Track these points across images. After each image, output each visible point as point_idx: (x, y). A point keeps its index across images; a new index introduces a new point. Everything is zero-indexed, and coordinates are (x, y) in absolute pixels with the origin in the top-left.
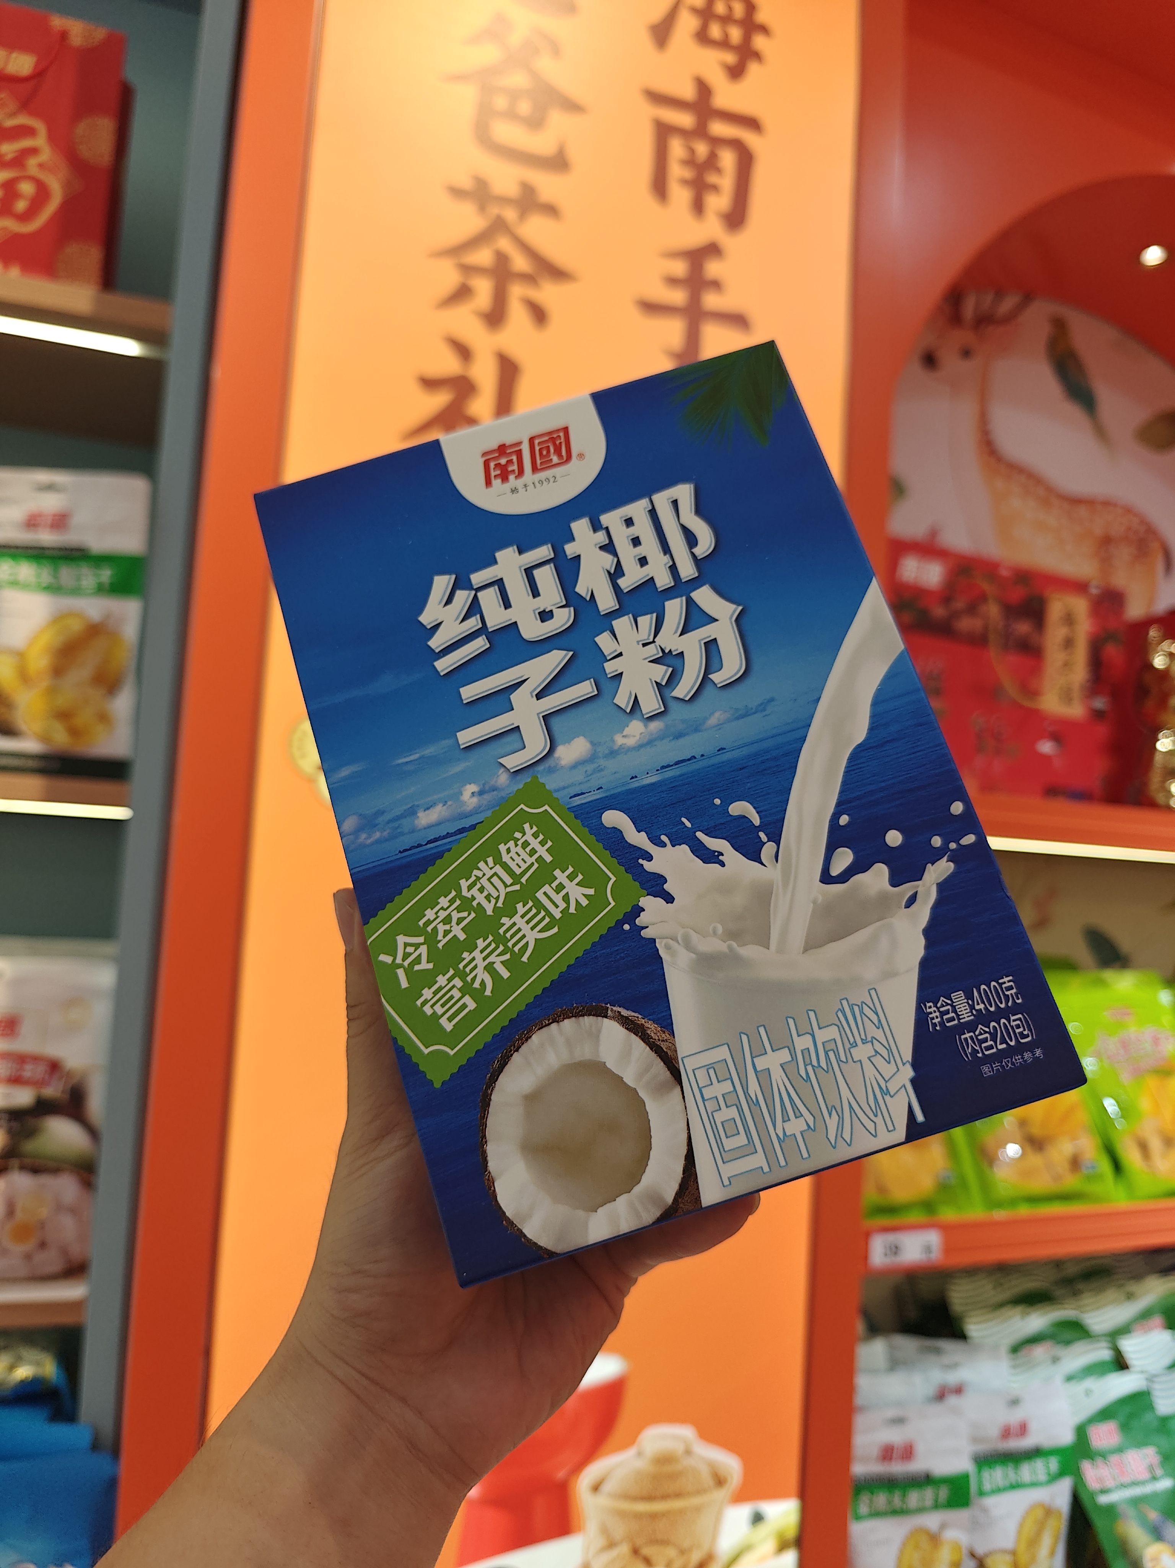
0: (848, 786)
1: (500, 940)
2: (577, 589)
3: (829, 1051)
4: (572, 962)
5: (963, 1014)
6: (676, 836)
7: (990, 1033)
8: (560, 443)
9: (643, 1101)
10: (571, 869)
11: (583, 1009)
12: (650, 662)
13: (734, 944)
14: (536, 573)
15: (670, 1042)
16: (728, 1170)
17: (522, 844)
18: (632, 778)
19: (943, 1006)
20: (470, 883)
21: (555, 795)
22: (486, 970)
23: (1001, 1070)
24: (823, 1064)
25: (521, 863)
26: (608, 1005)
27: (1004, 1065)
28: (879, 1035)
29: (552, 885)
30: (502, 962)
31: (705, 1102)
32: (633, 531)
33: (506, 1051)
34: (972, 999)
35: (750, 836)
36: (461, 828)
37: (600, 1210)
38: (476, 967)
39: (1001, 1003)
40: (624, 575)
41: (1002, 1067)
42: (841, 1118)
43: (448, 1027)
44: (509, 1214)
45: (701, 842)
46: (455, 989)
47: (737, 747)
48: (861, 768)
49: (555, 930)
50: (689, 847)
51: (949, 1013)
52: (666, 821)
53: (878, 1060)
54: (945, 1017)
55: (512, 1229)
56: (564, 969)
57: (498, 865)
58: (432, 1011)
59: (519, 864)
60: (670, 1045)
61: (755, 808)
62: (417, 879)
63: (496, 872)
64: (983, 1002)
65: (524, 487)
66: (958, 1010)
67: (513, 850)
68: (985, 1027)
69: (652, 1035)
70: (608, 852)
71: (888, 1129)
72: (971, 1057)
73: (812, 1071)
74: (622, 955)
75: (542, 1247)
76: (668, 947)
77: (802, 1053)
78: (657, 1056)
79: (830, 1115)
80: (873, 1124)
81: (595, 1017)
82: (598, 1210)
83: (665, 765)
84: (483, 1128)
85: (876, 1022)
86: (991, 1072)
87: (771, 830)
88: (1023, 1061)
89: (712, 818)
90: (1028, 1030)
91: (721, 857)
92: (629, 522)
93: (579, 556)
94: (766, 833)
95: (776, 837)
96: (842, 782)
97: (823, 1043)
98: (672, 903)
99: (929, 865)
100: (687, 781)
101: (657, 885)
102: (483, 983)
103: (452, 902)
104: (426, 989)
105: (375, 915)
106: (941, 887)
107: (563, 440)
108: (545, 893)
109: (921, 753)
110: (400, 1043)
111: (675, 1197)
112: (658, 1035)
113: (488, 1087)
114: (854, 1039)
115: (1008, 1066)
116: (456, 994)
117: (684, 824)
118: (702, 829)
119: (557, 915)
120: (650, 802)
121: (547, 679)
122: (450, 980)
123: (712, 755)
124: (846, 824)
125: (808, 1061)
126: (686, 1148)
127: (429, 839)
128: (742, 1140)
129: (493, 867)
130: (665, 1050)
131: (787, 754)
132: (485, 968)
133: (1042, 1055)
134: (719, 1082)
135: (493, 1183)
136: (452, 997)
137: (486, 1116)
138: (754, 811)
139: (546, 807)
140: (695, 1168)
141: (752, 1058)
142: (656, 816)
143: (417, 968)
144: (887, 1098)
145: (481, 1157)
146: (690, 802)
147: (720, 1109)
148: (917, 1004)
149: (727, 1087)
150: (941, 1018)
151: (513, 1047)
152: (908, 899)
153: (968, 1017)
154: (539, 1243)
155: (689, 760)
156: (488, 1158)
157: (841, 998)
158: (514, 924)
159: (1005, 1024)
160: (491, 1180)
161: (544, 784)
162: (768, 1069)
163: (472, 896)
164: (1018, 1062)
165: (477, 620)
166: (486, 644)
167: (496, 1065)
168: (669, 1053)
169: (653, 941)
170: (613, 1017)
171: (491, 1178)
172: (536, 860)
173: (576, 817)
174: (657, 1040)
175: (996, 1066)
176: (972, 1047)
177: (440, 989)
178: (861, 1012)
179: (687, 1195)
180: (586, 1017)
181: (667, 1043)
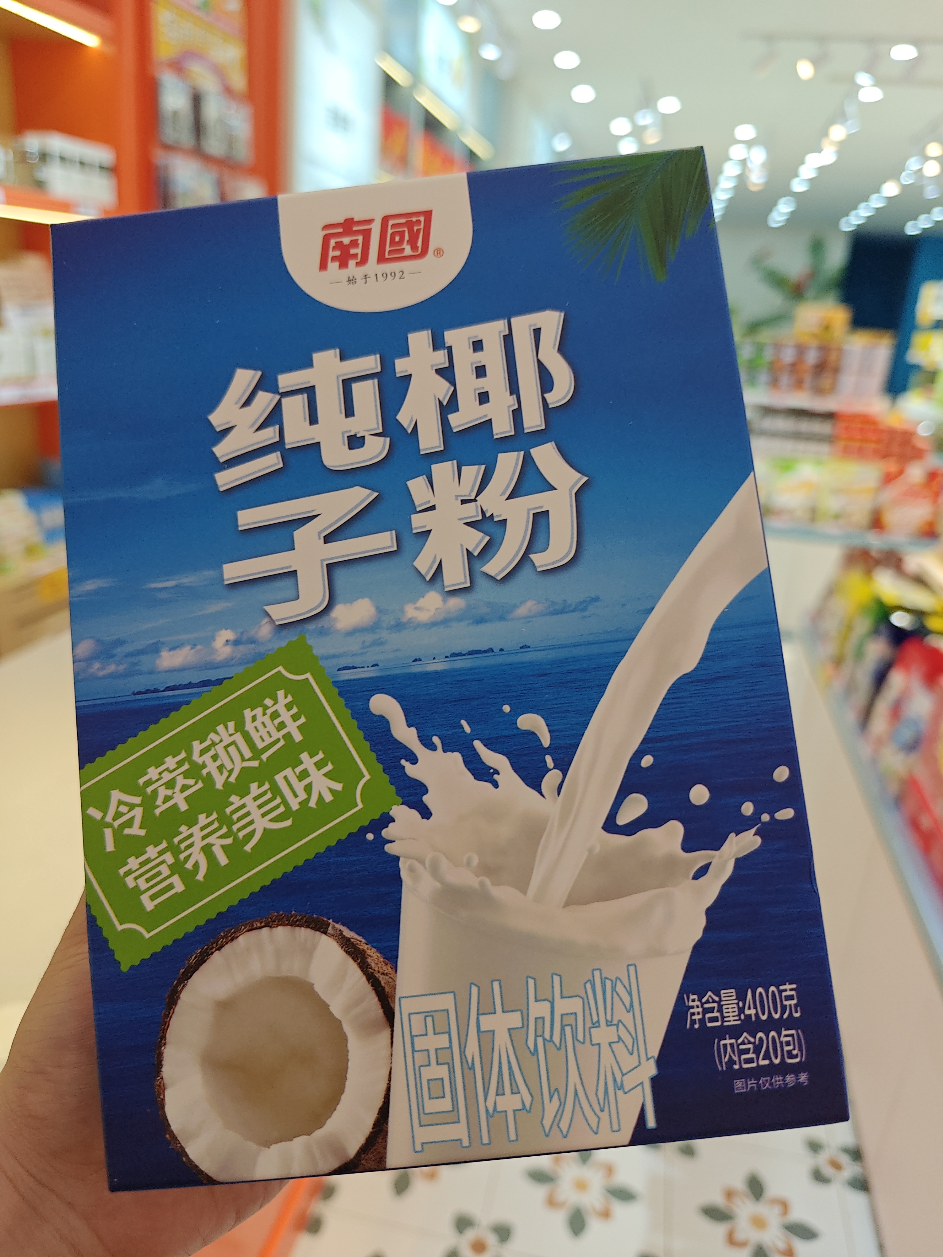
0: (661, 722)
1: (225, 820)
2: (399, 417)
3: (567, 1025)
4: (300, 863)
5: (729, 1017)
6: (450, 741)
7: (754, 1043)
8: (419, 230)
9: (347, 1037)
10: (321, 755)
11: (301, 919)
12: (465, 524)
13: (488, 882)
14: (355, 386)
15: (391, 978)
16: (425, 1135)
17: (272, 714)
18: (416, 660)
19: (708, 1002)
20: (203, 747)
21: (322, 663)
22: (203, 851)
23: (756, 1089)
24: (556, 1039)
25: (266, 736)
26: (331, 921)
27: (760, 1085)
28: (627, 1019)
29: (295, 770)
30: (222, 846)
31: (415, 1053)
32: (480, 358)
33: (208, 948)
34: (744, 1002)
35: (534, 758)
36: (206, 679)
37: (274, 1147)
38: (191, 845)
39: (776, 1013)
40: (458, 410)
42: (562, 1105)
43: (149, 906)
44: (173, 1127)
45: (478, 753)
46: (164, 865)
47: (544, 648)
48: (681, 703)
49: (288, 823)
50: (463, 756)
51: (713, 1012)
52: (443, 719)
53: (619, 1048)
54: (708, 1016)
55: (175, 1145)
56: (290, 869)
57: (239, 734)
58: (135, 884)
59: (264, 737)
60: (390, 980)
61: (548, 725)
62: (145, 729)
63: (234, 741)
64: (755, 1008)
65: (364, 277)
66: (725, 1011)
67: (260, 718)
68: (750, 1036)
69: (373, 965)
70: (368, 743)
71: (612, 1129)
72: (726, 1067)
73: (542, 1044)
75: (202, 1172)
76: (412, 870)
77: (536, 1022)
78: (374, 989)
79: (551, 1098)
80: (597, 1119)
81: (313, 931)
82: (271, 1147)
83: (457, 652)
84: (164, 1027)
85: (628, 1004)
86: (745, 1088)
88: (784, 1084)
89: (496, 727)
90: (799, 1050)
91: (496, 777)
92: (478, 346)
93: (411, 375)
95: (564, 766)
96: (655, 716)
97: (562, 1015)
98: (428, 819)
99: (733, 835)
100: (477, 676)
101: (417, 794)
102: (196, 865)
103: (180, 764)
104: (133, 858)
105: (92, 761)
107: (422, 226)
108: (285, 778)
109: (757, 699)
110: (93, 912)
111: (358, 1151)
112: (380, 966)
113: (179, 983)
114: (598, 1018)
115: (765, 1085)
116: (165, 871)
117: (463, 728)
118: (482, 738)
119: (295, 806)
120: (429, 694)
121: (341, 520)
122: (161, 853)
123: (513, 652)
124: (649, 767)
125: (539, 1033)
126: (383, 1100)
127: (166, 686)
128: (445, 1104)
129: (233, 734)
130: (383, 984)
132: (202, 848)
133: (806, 1081)
134: (435, 1034)
135: (164, 1091)
136: (159, 873)
137: (171, 1014)
138: (545, 729)
139: (308, 676)
140: (387, 1124)
141: (478, 1014)
142: (432, 712)
143: (127, 831)
144: (620, 1093)
145: (156, 1059)
147: (429, 1065)
148: (679, 994)
149: (442, 1041)
150: (703, 1014)
151: (215, 944)
152: (698, 869)
153: (734, 1020)
154: (201, 1167)
155: (485, 652)
156: (164, 1063)
157: (595, 968)
158: (243, 806)
159: (773, 1037)
160: (162, 1087)
161: (311, 648)
162: (493, 1031)
163: (204, 762)
164: (777, 1083)
165: (274, 431)
166: (278, 463)
167: (193, 960)
168: (387, 989)
169: (397, 859)
170: (333, 936)
171: (162, 1085)
172: (284, 736)
173: (340, 694)
174: (377, 972)
175: (752, 1083)
176: (730, 1056)
177: (148, 861)
178: (614, 989)
179: (373, 1152)
180: (303, 928)
181: (387, 978)
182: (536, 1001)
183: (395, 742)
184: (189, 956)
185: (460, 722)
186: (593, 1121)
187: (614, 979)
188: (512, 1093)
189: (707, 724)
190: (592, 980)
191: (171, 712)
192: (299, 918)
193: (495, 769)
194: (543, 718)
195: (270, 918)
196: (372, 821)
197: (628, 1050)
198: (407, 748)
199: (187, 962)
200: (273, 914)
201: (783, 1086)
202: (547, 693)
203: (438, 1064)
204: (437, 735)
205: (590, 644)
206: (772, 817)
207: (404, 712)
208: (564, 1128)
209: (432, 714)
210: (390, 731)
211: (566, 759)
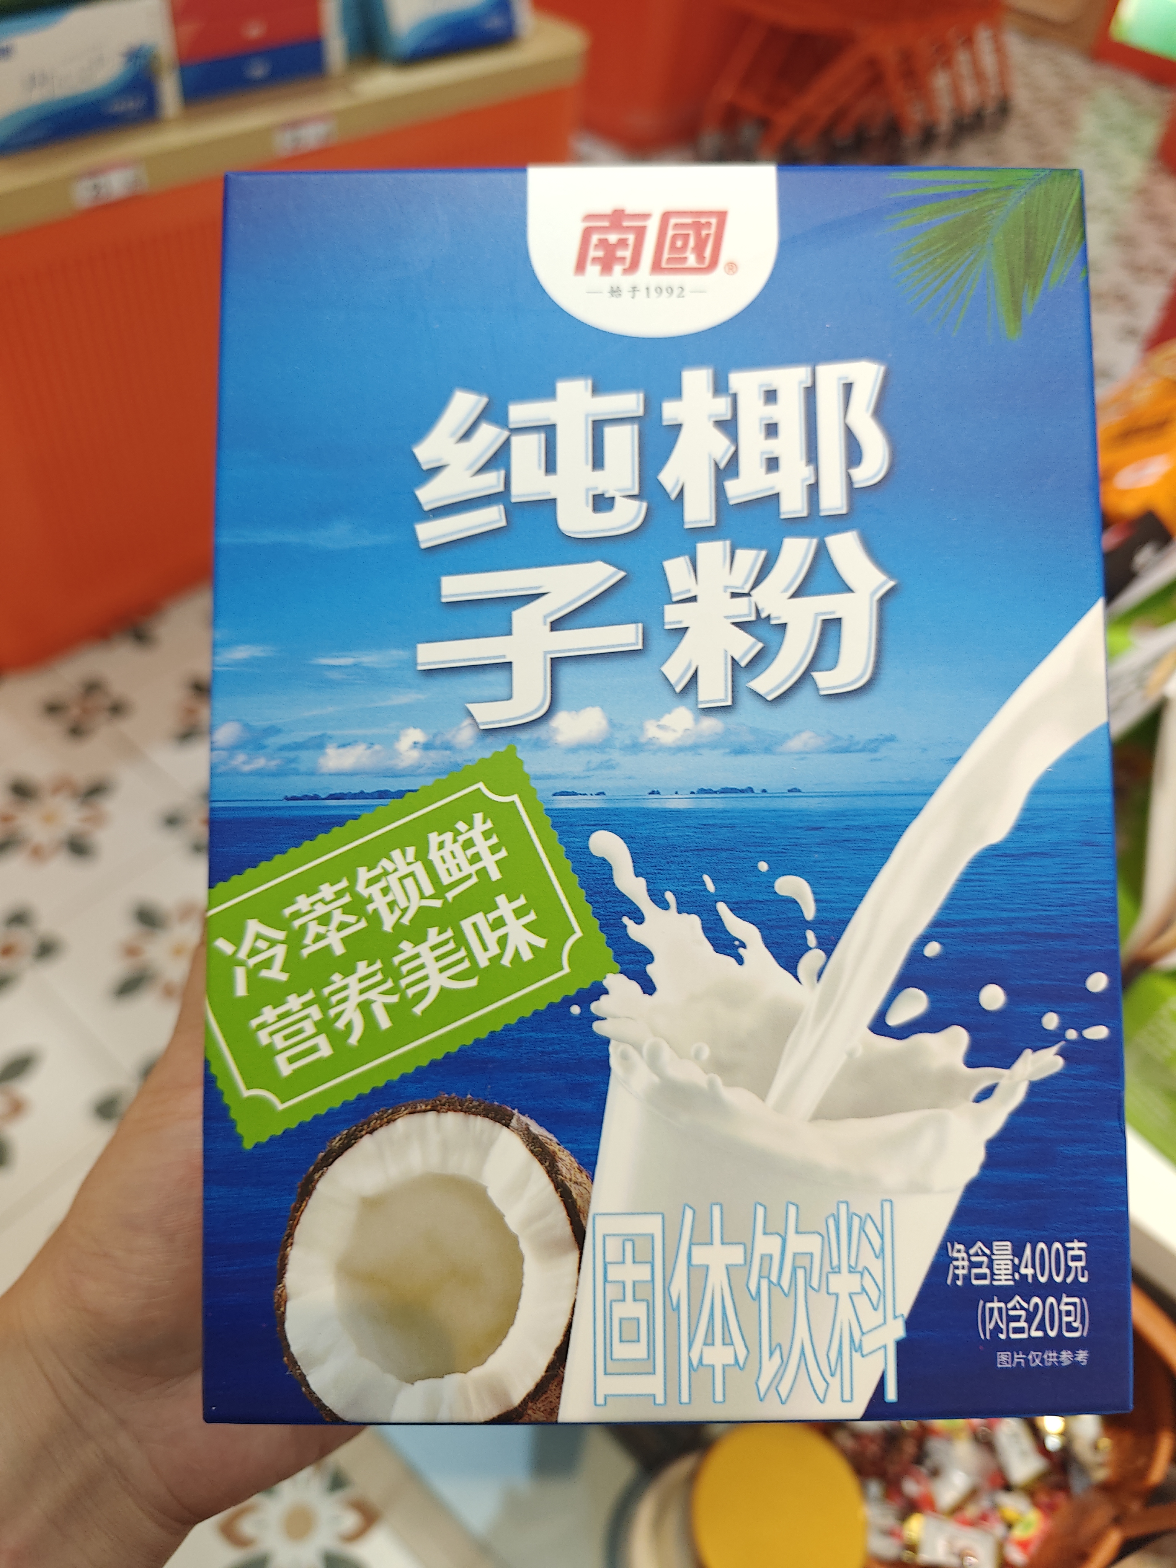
1: (392, 972)
2: (661, 478)
3: (800, 1267)
4: (484, 1035)
5: (1000, 1275)
6: (688, 899)
7: (1027, 1310)
8: (708, 235)
9: (523, 1256)
10: (522, 901)
11: (479, 1105)
12: (732, 623)
13: (719, 1081)
15: (586, 1189)
16: (609, 1385)
17: (465, 842)
19: (977, 1255)
20: (372, 876)
21: (534, 784)
22: (360, 1008)
23: (1023, 1365)
24: (785, 1283)
25: (454, 870)
26: (516, 1111)
27: (1028, 1360)
28: (876, 1267)
29: (488, 916)
30: (384, 1004)
31: (608, 1285)
32: (773, 412)
33: (356, 1130)
34: (1021, 1258)
36: (382, 789)
37: (419, 1384)
38: (345, 1000)
39: (1058, 1274)
40: (738, 477)
41: (1027, 1361)
42: (784, 1364)
43: (286, 1070)
44: (294, 1350)
45: (721, 919)
46: (308, 1020)
49: (473, 983)
50: (702, 920)
51: (981, 1267)
52: (680, 871)
53: (861, 1301)
54: (975, 1271)
55: (294, 1370)
56: (469, 1042)
57: (419, 863)
58: (270, 1041)
59: (452, 872)
60: (584, 1191)
61: (814, 893)
63: (413, 872)
64: (1034, 1267)
66: (996, 1267)
67: (449, 846)
68: (1024, 1301)
69: (564, 1171)
70: (583, 892)
71: (842, 1396)
72: (991, 1336)
73: (767, 1288)
74: (557, 1047)
75: (326, 1407)
76: (624, 1057)
77: (761, 1260)
78: (562, 1200)
79: (771, 1354)
80: (825, 1384)
81: (492, 1121)
82: (415, 1383)
83: (706, 788)
84: (293, 1223)
85: (877, 1248)
86: (1010, 1362)
87: (825, 932)
88: (1058, 1361)
90: (1081, 1322)
91: (741, 951)
92: (771, 396)
93: (682, 425)
94: (817, 936)
95: (828, 946)
97: (795, 1255)
98: (650, 994)
99: (1028, 1052)
100: (729, 821)
101: (639, 961)
102: (349, 1026)
103: (339, 895)
104: (269, 1008)
106: (1035, 1088)
107: (713, 231)
108: (475, 925)
110: (211, 1070)
111: (525, 1398)
112: (572, 1172)
113: (316, 1170)
114: (840, 1263)
115: (1034, 1361)
116: (309, 1028)
117: (705, 885)
118: (729, 900)
119: (483, 961)
121: (576, 602)
122: (306, 1005)
125: (765, 1273)
126: (562, 1338)
127: (333, 793)
128: (639, 1351)
129: (413, 863)
130: (575, 1196)
131: (884, 827)
132: (358, 1004)
133: (1085, 1361)
134: (634, 1262)
135: (286, 1302)
136: (301, 1030)
137: (302, 1208)
139: (515, 798)
140: (564, 1368)
141: (691, 1244)
143: (265, 973)
144: (857, 1356)
145: (279, 1262)
146: (724, 854)
147: (624, 1300)
148: (942, 1241)
149: (643, 1273)
150: (968, 1268)
151: (366, 1126)
153: (1006, 1280)
154: (323, 1401)
155: (742, 791)
156: (289, 1267)
158: (417, 956)
159: (1052, 1305)
160: (284, 1298)
161: (522, 762)
162: (707, 1267)
163: (370, 895)
164: (1051, 1360)
165: (499, 478)
166: (500, 520)
167: (336, 1143)
168: (579, 1202)
169: (607, 1042)
170: (517, 1130)
171: (284, 1294)
172: (477, 872)
173: (554, 826)
174: (568, 1180)
175: (1019, 1357)
176: (997, 1322)
177: (287, 1014)
178: (862, 1228)
179: (543, 1401)
180: (479, 1117)
181: (580, 1188)
182: (765, 1233)
183: (619, 893)
184: (332, 1137)
185: (701, 877)
186: (820, 1386)
187: (863, 1216)
188: (724, 1344)
189: (1012, 910)
190: (836, 1213)
191: (333, 827)
192: (475, 1103)
193: (740, 941)
194: (808, 883)
195: (440, 1101)
196: (580, 992)
197: (872, 1303)
198: (632, 902)
199: (328, 1144)
200: (443, 1096)
201: (1056, 1364)
202: (815, 852)
203: (635, 1300)
204: (671, 891)
205: (877, 795)
206: (1081, 1035)
207: (632, 857)
208: (784, 1391)
209: (668, 863)
210: (612, 879)
211: (832, 938)
